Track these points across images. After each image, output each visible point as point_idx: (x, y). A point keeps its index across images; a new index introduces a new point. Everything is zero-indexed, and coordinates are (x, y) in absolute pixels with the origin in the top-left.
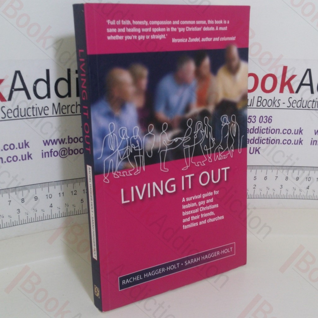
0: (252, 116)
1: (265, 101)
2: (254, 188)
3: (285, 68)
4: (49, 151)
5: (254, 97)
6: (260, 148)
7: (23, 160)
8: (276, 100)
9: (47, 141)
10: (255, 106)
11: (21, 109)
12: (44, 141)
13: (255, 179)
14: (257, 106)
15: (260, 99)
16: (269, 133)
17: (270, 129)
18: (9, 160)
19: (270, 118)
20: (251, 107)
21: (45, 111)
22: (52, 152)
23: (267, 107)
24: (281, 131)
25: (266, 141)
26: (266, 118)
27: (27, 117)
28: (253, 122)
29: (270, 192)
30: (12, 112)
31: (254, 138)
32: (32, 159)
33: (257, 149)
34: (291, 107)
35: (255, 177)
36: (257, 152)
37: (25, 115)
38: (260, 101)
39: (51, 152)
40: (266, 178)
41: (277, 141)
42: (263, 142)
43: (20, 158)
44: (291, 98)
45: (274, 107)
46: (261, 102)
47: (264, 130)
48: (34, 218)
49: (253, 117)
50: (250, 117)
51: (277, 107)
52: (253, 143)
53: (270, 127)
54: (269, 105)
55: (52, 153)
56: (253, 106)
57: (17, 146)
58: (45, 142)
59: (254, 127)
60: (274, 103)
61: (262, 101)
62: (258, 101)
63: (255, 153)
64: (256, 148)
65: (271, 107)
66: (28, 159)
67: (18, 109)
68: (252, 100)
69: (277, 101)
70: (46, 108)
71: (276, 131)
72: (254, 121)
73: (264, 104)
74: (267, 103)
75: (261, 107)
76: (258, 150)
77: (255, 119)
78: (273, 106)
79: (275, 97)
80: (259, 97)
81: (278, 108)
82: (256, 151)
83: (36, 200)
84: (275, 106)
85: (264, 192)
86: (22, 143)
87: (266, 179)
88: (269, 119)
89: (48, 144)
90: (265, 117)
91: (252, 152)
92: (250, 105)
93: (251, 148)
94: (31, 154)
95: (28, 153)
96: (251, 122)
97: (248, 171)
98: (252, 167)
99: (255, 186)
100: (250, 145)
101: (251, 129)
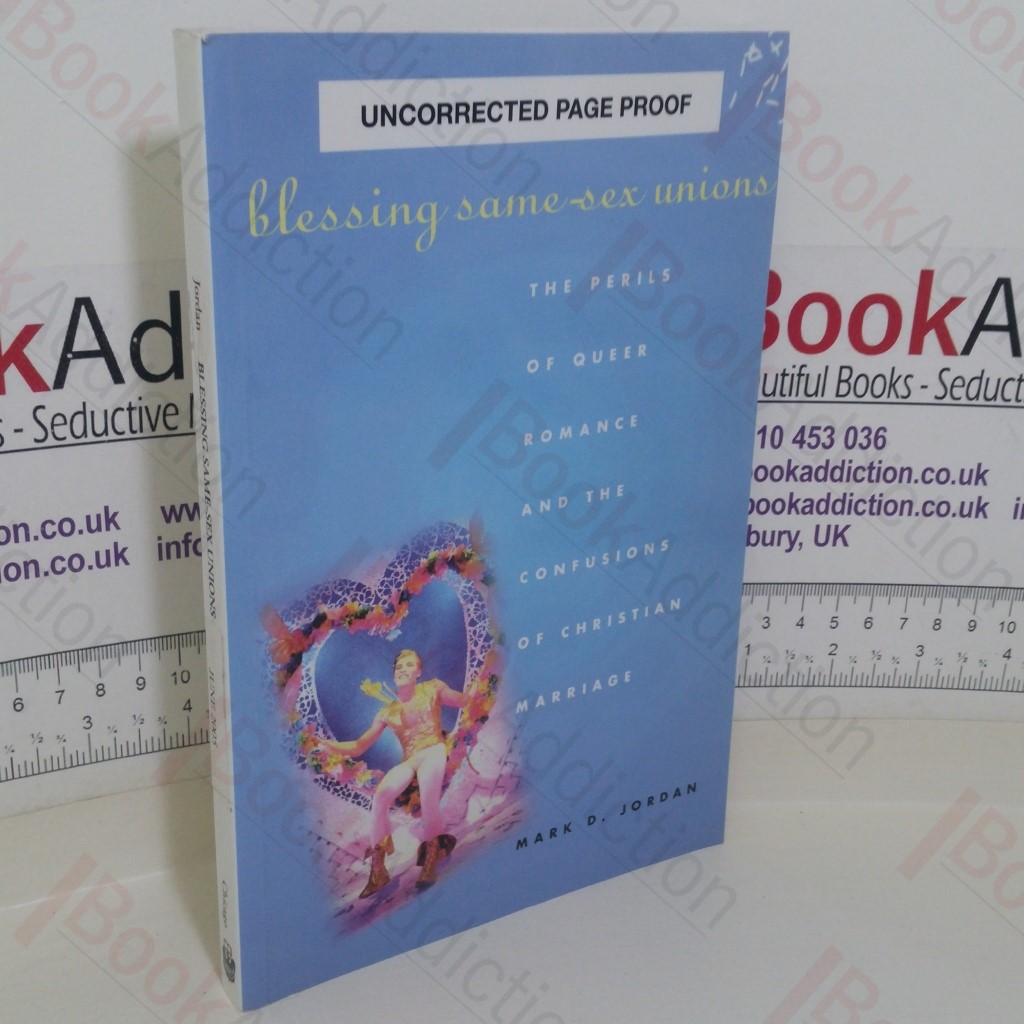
0: (823, 429)
1: (862, 381)
2: (830, 654)
3: (926, 277)
4: (180, 539)
5: (827, 368)
6: (847, 527)
7: (100, 566)
8: (900, 377)
9: (173, 508)
10: (830, 394)
11: (92, 413)
12: (163, 508)
13: (834, 624)
14: (837, 395)
15: (846, 374)
16: (878, 481)
17: (879, 469)
18: (58, 568)
19: (881, 433)
20: (819, 398)
21: (167, 418)
22: (190, 541)
23: (868, 397)
24: (917, 475)
25: (867, 507)
26: (866, 432)
27: (112, 435)
28: (824, 446)
29: (885, 668)
30: (65, 423)
31: (829, 495)
32: (127, 563)
33: (840, 531)
34: (948, 399)
35: (834, 619)
36: (840, 540)
37: (106, 432)
38: (847, 381)
39: (186, 541)
40: (868, 623)
41: (903, 507)
42: (860, 510)
43: (90, 560)
44: (948, 369)
45: (893, 398)
46: (849, 385)
47: (860, 471)
48: (134, 744)
49: (825, 430)
50: (815, 432)
51: (903, 397)
52: (826, 512)
53: (880, 462)
54: (878, 391)
55: (191, 545)
56: (823, 395)
57: (81, 524)
58: (168, 512)
59: (828, 462)
60: (893, 385)
61: (852, 381)
62: (840, 381)
63: (834, 544)
64: (837, 527)
65: (884, 398)
66: (117, 564)
67: (84, 413)
68: (819, 376)
69: (902, 380)
70: (171, 410)
71: (903, 474)
72: (827, 442)
73: (861, 389)
74: (870, 386)
75: (851, 397)
76: (841, 535)
77: (830, 436)
78: (889, 396)
79: (893, 369)
80: (842, 368)
81: (905, 400)
82: (836, 536)
83: (141, 687)
84: (897, 397)
85: (864, 667)
86: (99, 516)
87: (868, 625)
88: (877, 438)
89: (178, 519)
90: (863, 430)
91: (822, 539)
92: (816, 393)
93: (818, 527)
94: (124, 549)
95: (116, 545)
96: (820, 446)
97: (812, 600)
98: (825, 588)
99: (834, 647)
100: (815, 518)
101: (819, 468)
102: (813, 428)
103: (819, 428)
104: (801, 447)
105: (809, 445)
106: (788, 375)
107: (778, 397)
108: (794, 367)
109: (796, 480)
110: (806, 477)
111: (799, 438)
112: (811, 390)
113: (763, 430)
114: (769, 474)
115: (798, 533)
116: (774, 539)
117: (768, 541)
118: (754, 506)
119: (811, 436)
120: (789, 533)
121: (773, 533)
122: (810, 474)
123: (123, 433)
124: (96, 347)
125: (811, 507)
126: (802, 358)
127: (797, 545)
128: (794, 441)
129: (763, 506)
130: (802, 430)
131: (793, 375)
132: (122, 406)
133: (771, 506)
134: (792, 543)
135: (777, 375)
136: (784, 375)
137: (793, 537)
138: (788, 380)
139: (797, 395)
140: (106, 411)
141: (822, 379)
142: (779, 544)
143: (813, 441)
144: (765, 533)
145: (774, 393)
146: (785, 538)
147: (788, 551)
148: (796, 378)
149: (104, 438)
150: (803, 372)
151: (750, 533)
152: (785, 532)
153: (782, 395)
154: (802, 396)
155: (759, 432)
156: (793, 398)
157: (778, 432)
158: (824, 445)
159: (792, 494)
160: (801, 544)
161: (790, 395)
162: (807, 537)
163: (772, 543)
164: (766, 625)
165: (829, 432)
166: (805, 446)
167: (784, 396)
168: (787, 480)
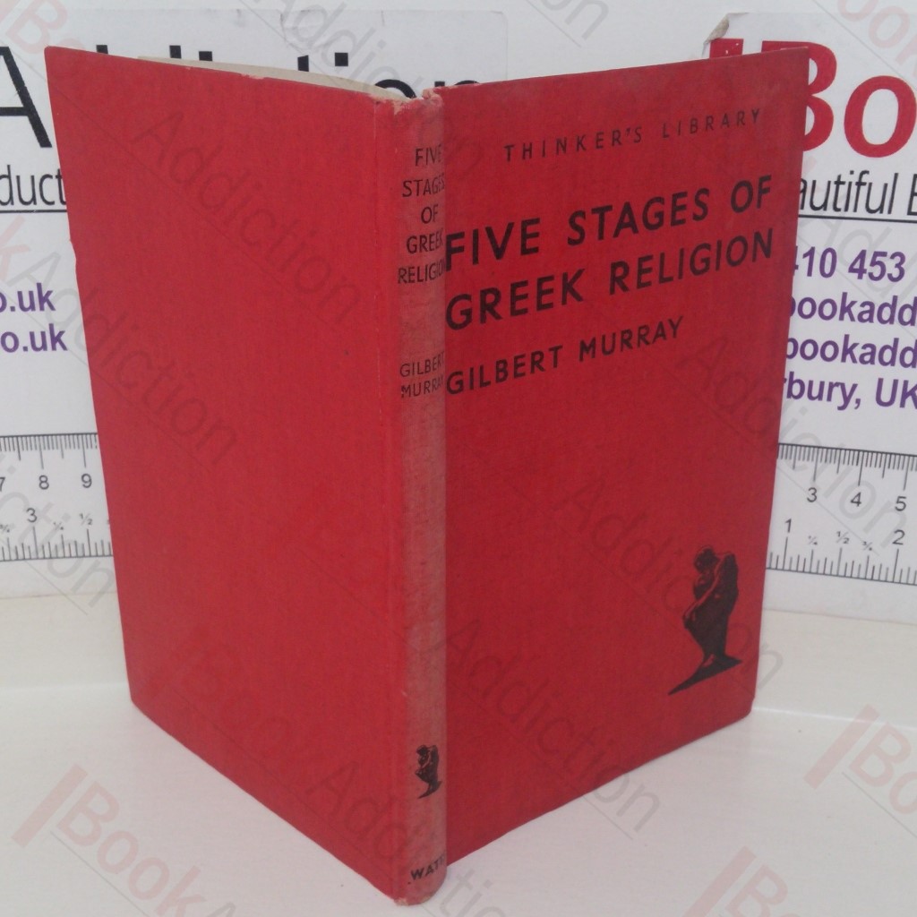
0: (889, 254)
2: (895, 543)
5: (896, 175)
7: (35, 349)
10: (900, 210)
11: (18, 177)
13: (900, 506)
14: (910, 213)
20: (885, 215)
27: (41, 205)
28: (891, 278)
31: (896, 341)
32: (64, 348)
33: (909, 388)
35: (900, 499)
36: (909, 401)
37: (34, 200)
43: (24, 341)
49: (893, 257)
50: (878, 259)
52: (892, 362)
56: (890, 212)
57: (12, 300)
59: (895, 299)
62: (913, 194)
63: (902, 405)
64: (906, 383)
66: (54, 348)
67: (8, 177)
68: (886, 186)
72: (896, 273)
76: (912, 394)
77: (898, 266)
80: (916, 177)
82: (905, 395)
83: (87, 484)
86: (31, 294)
91: (886, 397)
92: (881, 209)
93: (880, 381)
94: (61, 333)
95: (51, 327)
96: (886, 277)
97: (872, 473)
98: (889, 458)
99: (900, 534)
100: (877, 370)
101: (885, 305)
102: (876, 254)
103: (884, 254)
104: (860, 277)
105: (871, 276)
106: (843, 183)
107: (830, 212)
108: (852, 172)
109: (852, 319)
110: (866, 316)
111: (857, 266)
112: (874, 205)
113: (811, 253)
114: (818, 309)
115: (854, 387)
116: (823, 392)
117: (815, 392)
118: (800, 349)
119: (873, 263)
120: (843, 386)
121: (822, 384)
122: (871, 313)
123: (52, 203)
124: (18, 103)
125: (872, 354)
126: (862, 162)
127: (852, 403)
128: (852, 270)
129: (809, 350)
130: (862, 255)
131: (850, 183)
132: (51, 174)
133: (820, 350)
134: (847, 399)
135: (829, 183)
136: (839, 183)
137: (848, 390)
138: (843, 189)
139: (855, 210)
140: (33, 178)
141: (890, 191)
142: (829, 399)
143: (877, 271)
144: (811, 383)
145: (824, 206)
146: (837, 392)
147: (841, 408)
148: (854, 188)
149: (32, 207)
150: (864, 180)
151: (792, 382)
152: (837, 384)
153: (836, 209)
154: (862, 212)
155: (805, 256)
156: (850, 213)
157: (829, 257)
158: (890, 276)
159: (847, 337)
160: (858, 401)
161: (846, 209)
162: (866, 392)
163: (820, 397)
164: (812, 498)
165: (898, 259)
166: (865, 276)
167: (838, 210)
168: (841, 318)
